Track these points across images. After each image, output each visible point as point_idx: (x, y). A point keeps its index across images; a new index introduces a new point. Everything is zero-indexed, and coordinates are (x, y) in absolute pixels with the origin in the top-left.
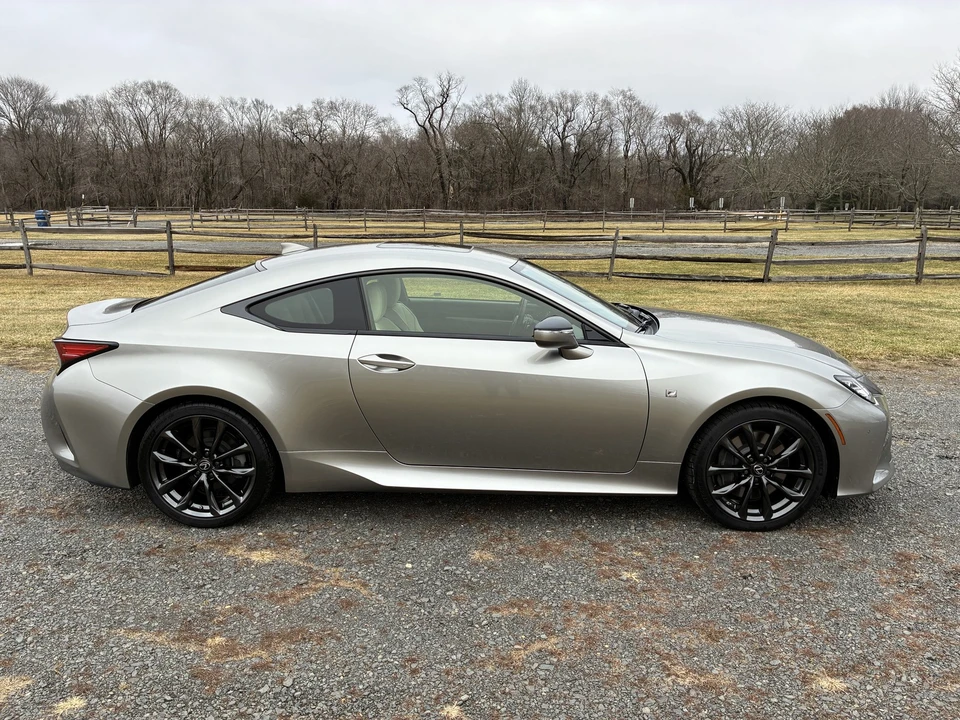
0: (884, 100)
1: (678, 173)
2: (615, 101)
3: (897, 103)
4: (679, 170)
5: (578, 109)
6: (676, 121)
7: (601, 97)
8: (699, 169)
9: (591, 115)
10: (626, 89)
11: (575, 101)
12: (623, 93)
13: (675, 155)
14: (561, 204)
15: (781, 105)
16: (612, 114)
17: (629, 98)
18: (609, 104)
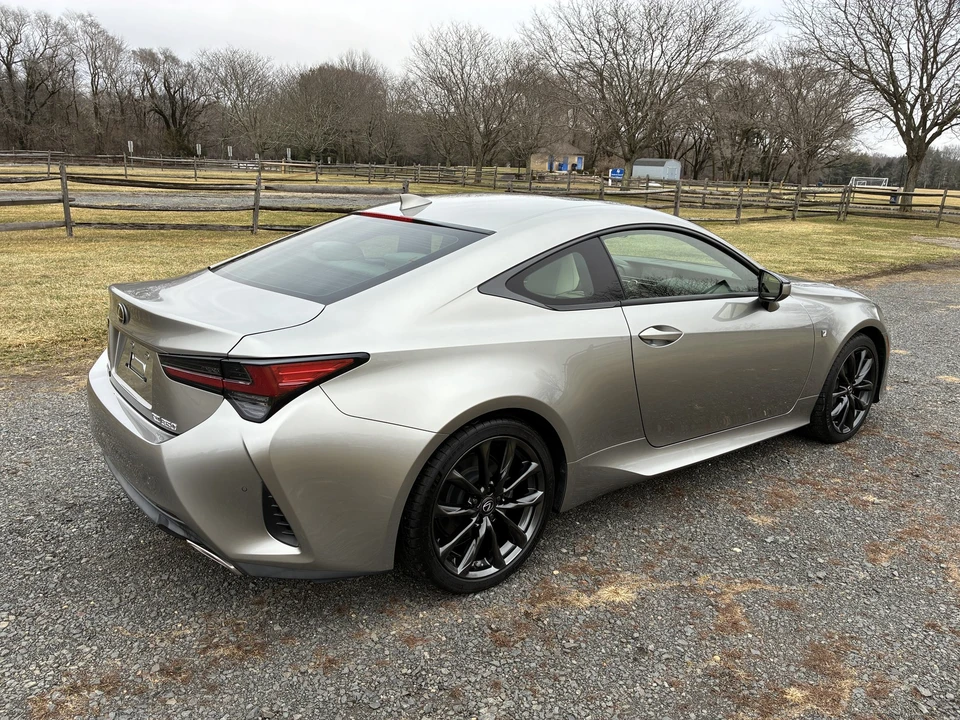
0: (342, 62)
1: (157, 116)
2: (74, 25)
3: (354, 66)
4: (161, 113)
5: (26, 30)
6: (148, 57)
7: (54, 19)
8: (182, 114)
9: (44, 40)
10: (86, 14)
11: (20, 19)
12: (81, 17)
13: (153, 95)
14: (18, 144)
15: (263, 55)
16: (72, 40)
17: (90, 25)
18: (64, 27)
